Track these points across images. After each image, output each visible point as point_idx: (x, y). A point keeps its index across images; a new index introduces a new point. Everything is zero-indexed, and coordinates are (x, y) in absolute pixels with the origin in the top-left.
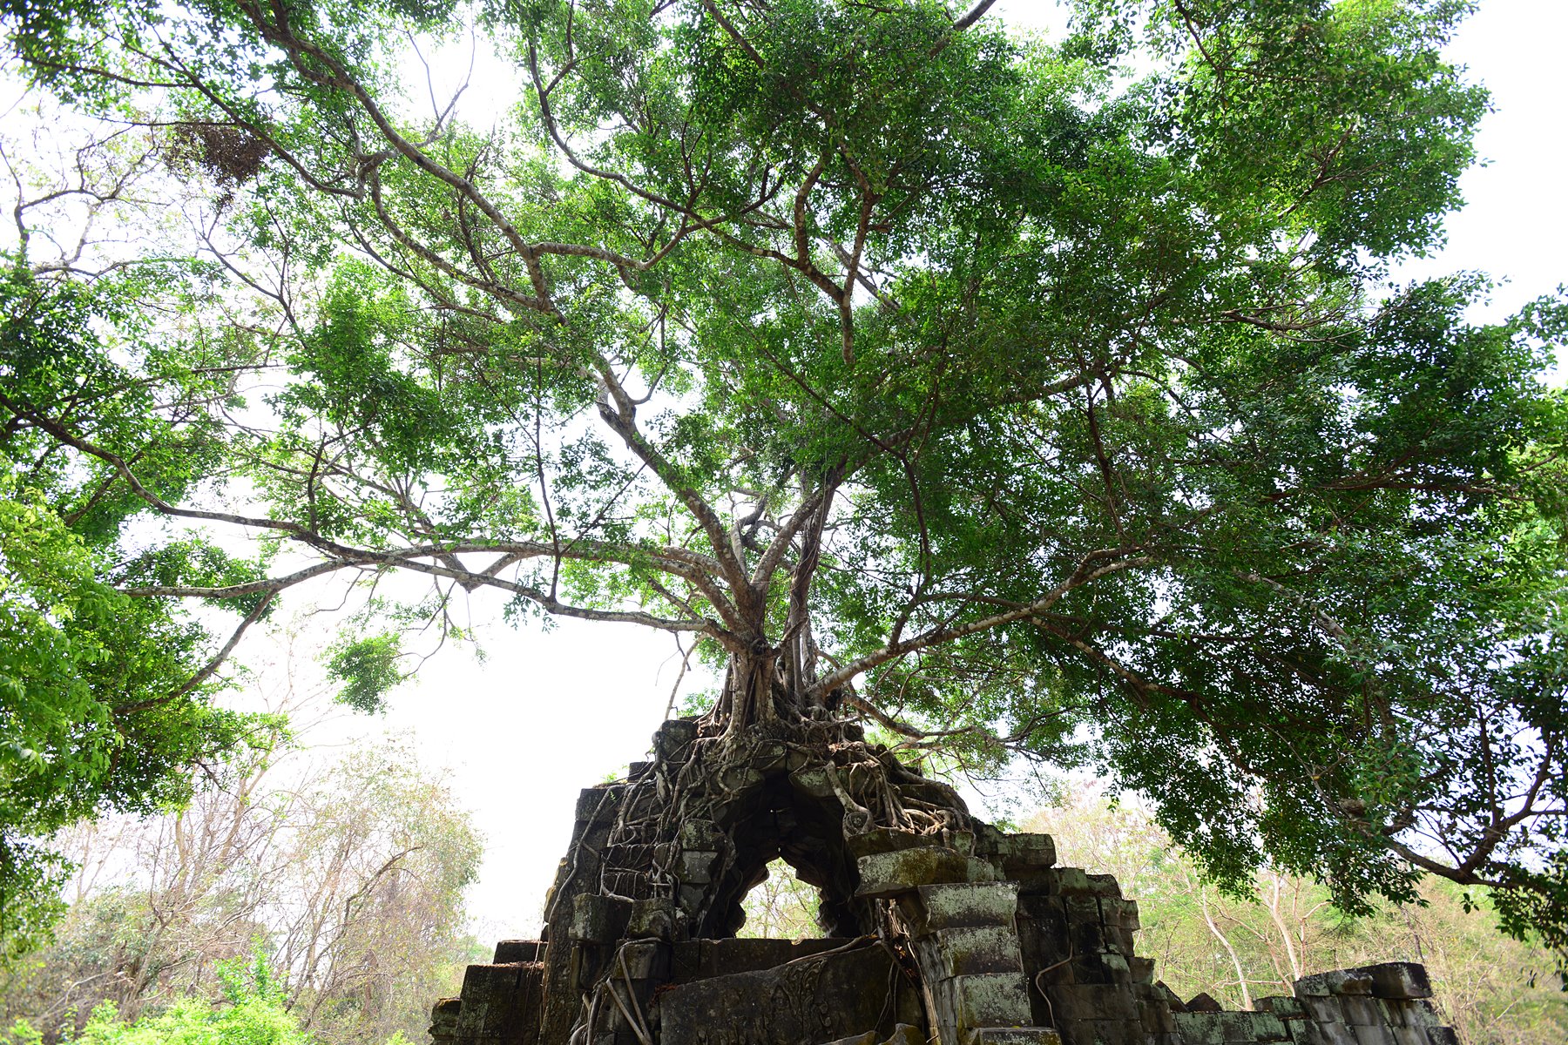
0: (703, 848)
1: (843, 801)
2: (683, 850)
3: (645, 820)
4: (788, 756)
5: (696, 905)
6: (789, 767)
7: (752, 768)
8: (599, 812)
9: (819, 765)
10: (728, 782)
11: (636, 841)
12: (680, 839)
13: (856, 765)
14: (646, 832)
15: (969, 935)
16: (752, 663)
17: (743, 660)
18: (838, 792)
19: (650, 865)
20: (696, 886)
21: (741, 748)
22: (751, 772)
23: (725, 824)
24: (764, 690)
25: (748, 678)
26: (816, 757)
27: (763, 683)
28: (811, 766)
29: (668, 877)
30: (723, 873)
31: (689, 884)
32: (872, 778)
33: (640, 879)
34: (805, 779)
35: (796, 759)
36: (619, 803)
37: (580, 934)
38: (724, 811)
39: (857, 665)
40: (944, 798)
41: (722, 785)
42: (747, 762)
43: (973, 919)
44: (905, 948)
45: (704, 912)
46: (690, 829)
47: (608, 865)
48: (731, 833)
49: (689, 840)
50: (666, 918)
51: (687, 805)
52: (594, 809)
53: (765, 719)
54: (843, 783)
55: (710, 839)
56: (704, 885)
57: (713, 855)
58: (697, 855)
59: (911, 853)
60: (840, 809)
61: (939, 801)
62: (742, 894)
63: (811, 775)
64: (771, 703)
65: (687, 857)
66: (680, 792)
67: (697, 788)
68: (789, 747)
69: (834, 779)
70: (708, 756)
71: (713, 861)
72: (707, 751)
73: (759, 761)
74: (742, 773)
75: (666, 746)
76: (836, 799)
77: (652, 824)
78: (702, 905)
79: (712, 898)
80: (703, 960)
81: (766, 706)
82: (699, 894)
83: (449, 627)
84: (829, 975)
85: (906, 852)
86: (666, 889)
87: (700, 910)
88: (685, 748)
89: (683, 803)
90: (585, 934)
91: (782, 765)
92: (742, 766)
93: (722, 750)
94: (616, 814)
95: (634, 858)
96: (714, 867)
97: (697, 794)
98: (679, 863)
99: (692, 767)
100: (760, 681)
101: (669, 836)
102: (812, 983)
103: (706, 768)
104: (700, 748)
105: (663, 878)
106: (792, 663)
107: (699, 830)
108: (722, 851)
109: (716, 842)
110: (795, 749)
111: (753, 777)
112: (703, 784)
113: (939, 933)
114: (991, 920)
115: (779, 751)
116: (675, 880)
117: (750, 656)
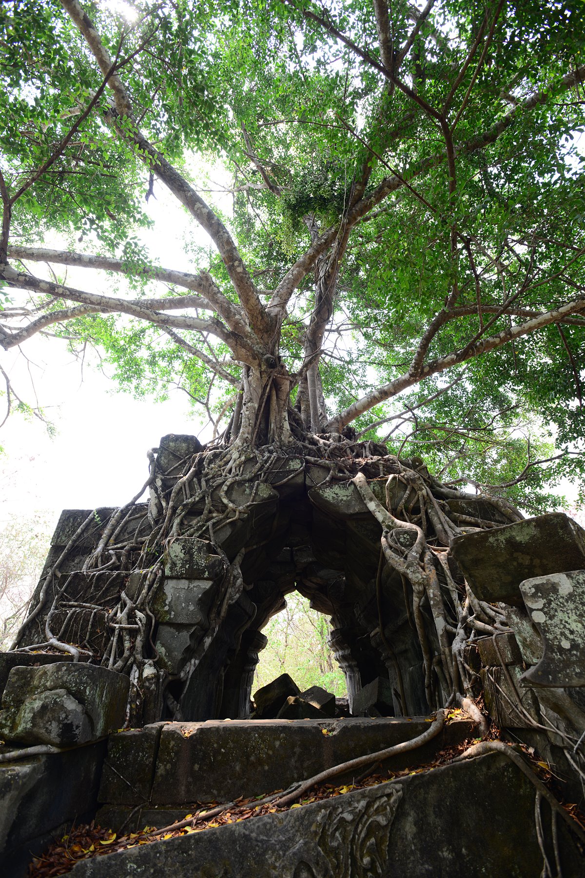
0: (192, 575)
1: (380, 517)
2: (164, 578)
3: (128, 545)
4: (306, 471)
5: (178, 655)
6: (308, 482)
7: (265, 481)
8: (79, 536)
9: (343, 479)
10: (235, 496)
12: (163, 563)
13: (391, 476)
17: (255, 372)
18: (372, 506)
19: (119, 599)
20: (179, 627)
21: (251, 461)
22: (262, 486)
23: (230, 548)
25: (260, 391)
26: (341, 471)
27: (278, 404)
28: (334, 480)
29: (139, 614)
30: (225, 607)
31: (170, 624)
32: (413, 491)
33: (99, 618)
34: (329, 494)
35: (316, 473)
36: (104, 526)
38: (228, 532)
40: (503, 514)
41: (225, 501)
42: (256, 477)
45: (195, 662)
46: (175, 550)
47: (62, 598)
48: (238, 560)
49: (174, 564)
51: (181, 524)
53: (281, 440)
54: (379, 497)
55: (203, 563)
56: (192, 625)
57: (207, 585)
58: (184, 584)
60: (376, 528)
63: (336, 489)
64: (287, 425)
65: (170, 588)
66: (174, 509)
67: (194, 504)
68: (307, 462)
69: (367, 491)
70: (210, 469)
71: (206, 593)
72: (210, 463)
73: (271, 476)
74: (251, 488)
75: (163, 461)
76: (370, 515)
78: (189, 653)
79: (208, 641)
81: (281, 428)
82: (184, 638)
86: (133, 633)
87: (184, 661)
88: (185, 462)
89: (177, 521)
91: (300, 480)
92: (251, 480)
93: (227, 463)
94: (100, 537)
95: (98, 587)
96: (208, 601)
97: (194, 511)
98: (158, 595)
99: (190, 481)
100: (274, 398)
101: (151, 560)
103: (207, 481)
104: (201, 460)
105: (131, 617)
107: (188, 551)
108: (220, 579)
109: (211, 567)
110: (315, 464)
111: (265, 491)
112: (203, 499)
115: (296, 465)
116: (148, 618)
117: (264, 368)
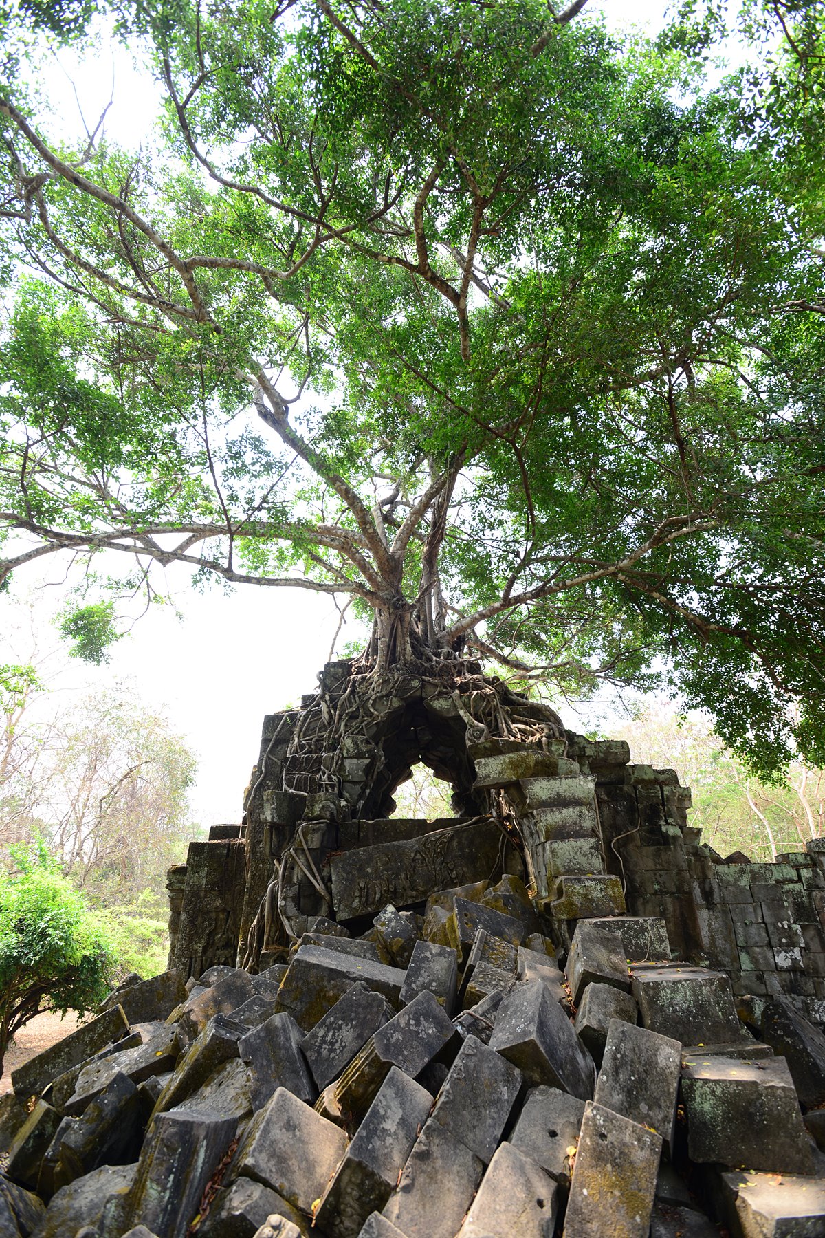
0: (359, 756)
1: (466, 720)
2: (343, 758)
3: (315, 737)
4: (423, 687)
5: (355, 797)
6: (424, 695)
7: (395, 696)
8: (279, 732)
9: (446, 693)
10: (377, 707)
11: (309, 752)
12: (341, 750)
13: (475, 692)
14: (316, 745)
15: (557, 813)
16: (392, 616)
17: (385, 614)
18: (462, 713)
19: (320, 769)
20: (355, 783)
21: (386, 682)
22: (394, 699)
23: (376, 739)
24: (404, 637)
25: (390, 628)
26: (445, 687)
27: (402, 631)
28: (441, 694)
29: (334, 777)
30: (376, 773)
31: (349, 782)
32: (489, 702)
33: (312, 780)
34: (436, 704)
35: (429, 689)
36: (294, 725)
37: (269, 819)
38: (374, 729)
39: (477, 615)
40: (544, 715)
41: (372, 710)
42: (391, 692)
43: (561, 802)
44: (512, 823)
45: (362, 802)
46: (348, 742)
47: (288, 770)
48: (381, 745)
49: (348, 751)
50: (332, 806)
51: (346, 725)
52: (275, 730)
53: (405, 659)
54: (466, 706)
55: (364, 749)
56: (360, 782)
57: (368, 761)
58: (355, 761)
59: (515, 756)
60: (464, 726)
61: (541, 717)
62: (392, 788)
63: (441, 701)
64: (409, 647)
65: (347, 763)
66: (340, 716)
67: (353, 712)
68: (423, 680)
69: (459, 703)
70: (361, 688)
71: (367, 765)
72: (361, 683)
73: (400, 692)
74: (387, 701)
75: (328, 682)
76: (460, 718)
77: (320, 740)
78: (360, 796)
79: (368, 791)
80: (362, 835)
81: (405, 649)
82: (358, 788)
83: (152, 595)
84: (455, 843)
85: (511, 755)
86: (333, 786)
87: (358, 800)
88: (342, 683)
89: (343, 724)
90: (273, 818)
91: (418, 694)
92: (387, 696)
93: (371, 684)
94: (292, 733)
95: (307, 764)
96: (368, 770)
97: (353, 716)
98: (341, 767)
99: (349, 697)
100: (399, 630)
101: (333, 748)
102: (443, 848)
103: (359, 697)
104: (354, 682)
105: (330, 778)
106: (425, 616)
107: (356, 743)
108: (373, 758)
109: (369, 751)
110: (428, 682)
111: (396, 703)
112: (358, 709)
113: (535, 812)
114: (575, 802)
115: (416, 683)
116: (339, 779)
117: (392, 610)
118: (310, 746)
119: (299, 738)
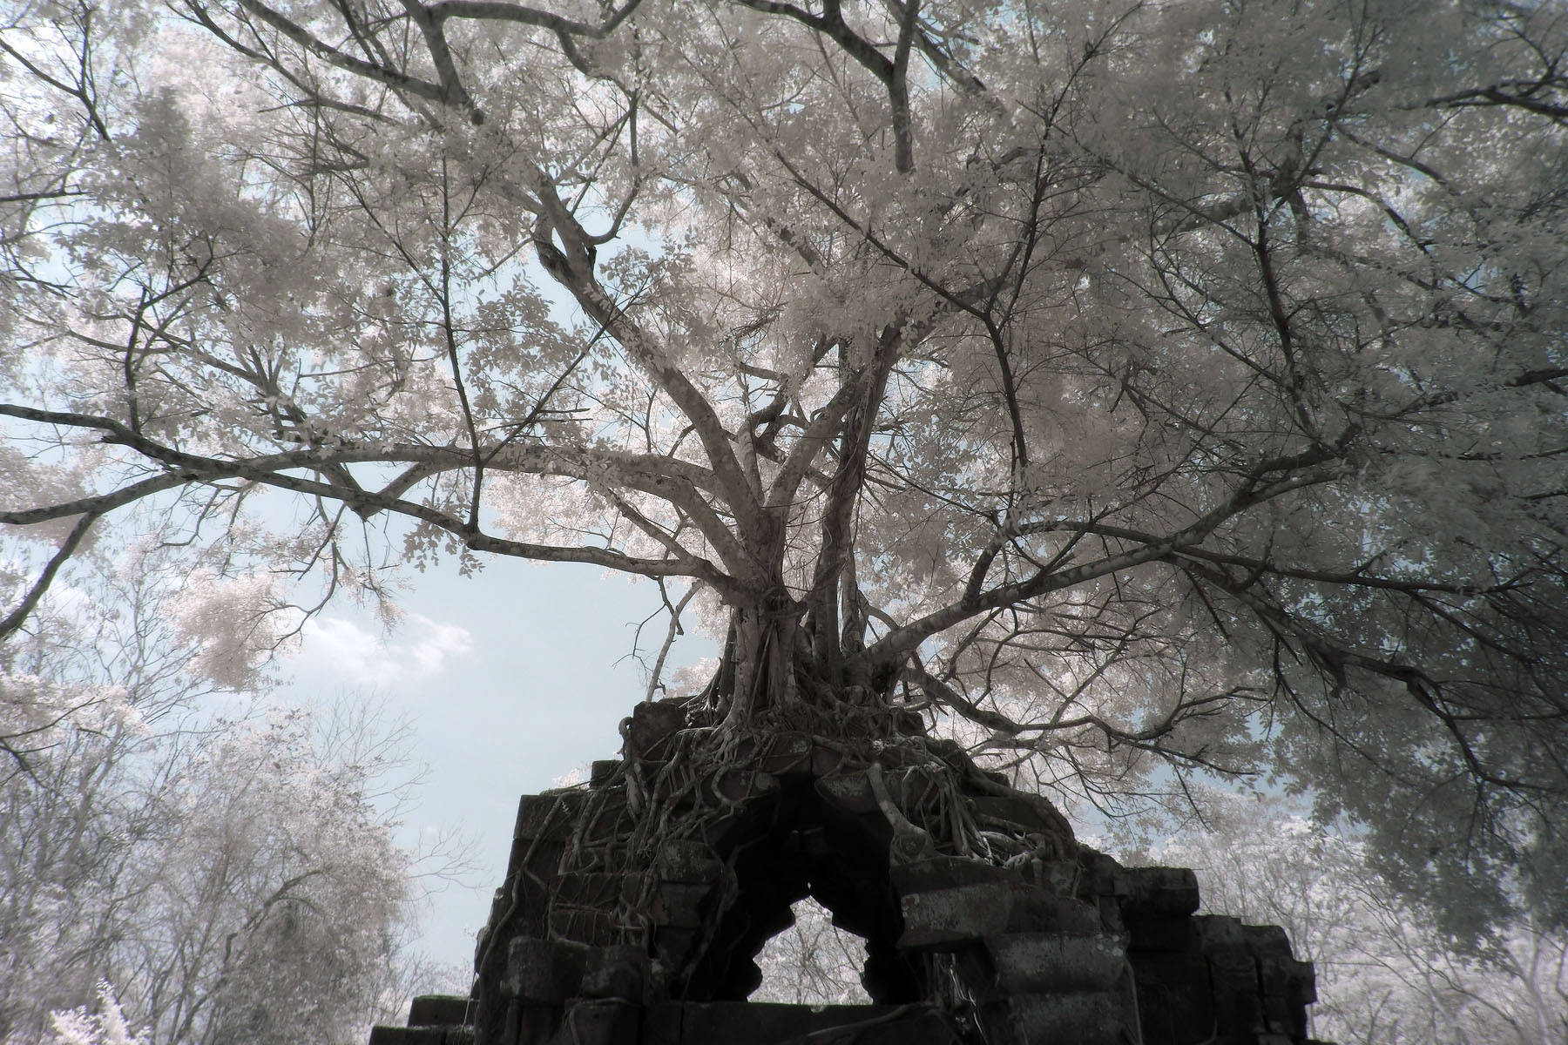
0: (690, 880)
1: (892, 818)
2: (661, 882)
3: (610, 842)
4: (814, 755)
5: (680, 957)
6: (815, 771)
7: (763, 771)
8: (547, 829)
9: (858, 768)
10: (729, 788)
11: (598, 869)
12: (658, 867)
13: (911, 769)
14: (612, 856)
15: (1052, 1004)
16: (763, 623)
17: (751, 617)
18: (885, 806)
19: (616, 902)
20: (680, 930)
21: (747, 743)
22: (761, 777)
23: (723, 849)
24: (782, 663)
25: (757, 644)
26: (855, 757)
27: (781, 651)
28: (847, 769)
29: (641, 918)
30: (720, 914)
31: (670, 928)
32: (935, 787)
33: (602, 920)
34: (837, 788)
35: (825, 759)
36: (574, 817)
37: (516, 990)
38: (722, 831)
39: (923, 626)
40: (1037, 816)
41: (718, 794)
42: (754, 764)
43: (1058, 983)
44: (970, 1021)
45: (692, 966)
47: (557, 899)
48: (732, 860)
49: (670, 869)
50: (634, 972)
51: (669, 820)
52: (539, 824)
53: (784, 702)
54: (894, 797)
55: (700, 868)
56: (690, 930)
57: (706, 890)
58: (681, 889)
59: (975, 891)
60: (888, 831)
61: (1030, 819)
62: (756, 945)
63: (847, 783)
64: (792, 680)
65: (667, 892)
66: (660, 803)
67: (684, 797)
68: (815, 743)
69: (879, 788)
70: (699, 754)
71: (703, 899)
72: (699, 744)
73: (772, 763)
75: (638, 739)
76: (880, 815)
77: (620, 847)
78: (689, 957)
79: (704, 947)
80: (687, 1030)
81: (785, 684)
85: (968, 889)
86: (638, 934)
87: (685, 964)
88: (666, 741)
89: (663, 818)
90: (523, 989)
91: (805, 767)
92: (747, 769)
93: (719, 746)
94: (569, 831)
95: (593, 890)
96: (705, 907)
97: (683, 806)
98: (656, 899)
99: (677, 769)
100: (775, 643)
101: (642, 862)
103: (696, 772)
104: (688, 742)
105: (633, 919)
106: (824, 624)
107: (685, 855)
108: (716, 885)
109: (708, 873)
110: (824, 746)
111: (764, 783)
112: (692, 791)
113: (1011, 1000)
114: (1087, 984)
115: (801, 747)
116: (650, 921)
117: (761, 611)
118: (601, 858)
119: (581, 840)
